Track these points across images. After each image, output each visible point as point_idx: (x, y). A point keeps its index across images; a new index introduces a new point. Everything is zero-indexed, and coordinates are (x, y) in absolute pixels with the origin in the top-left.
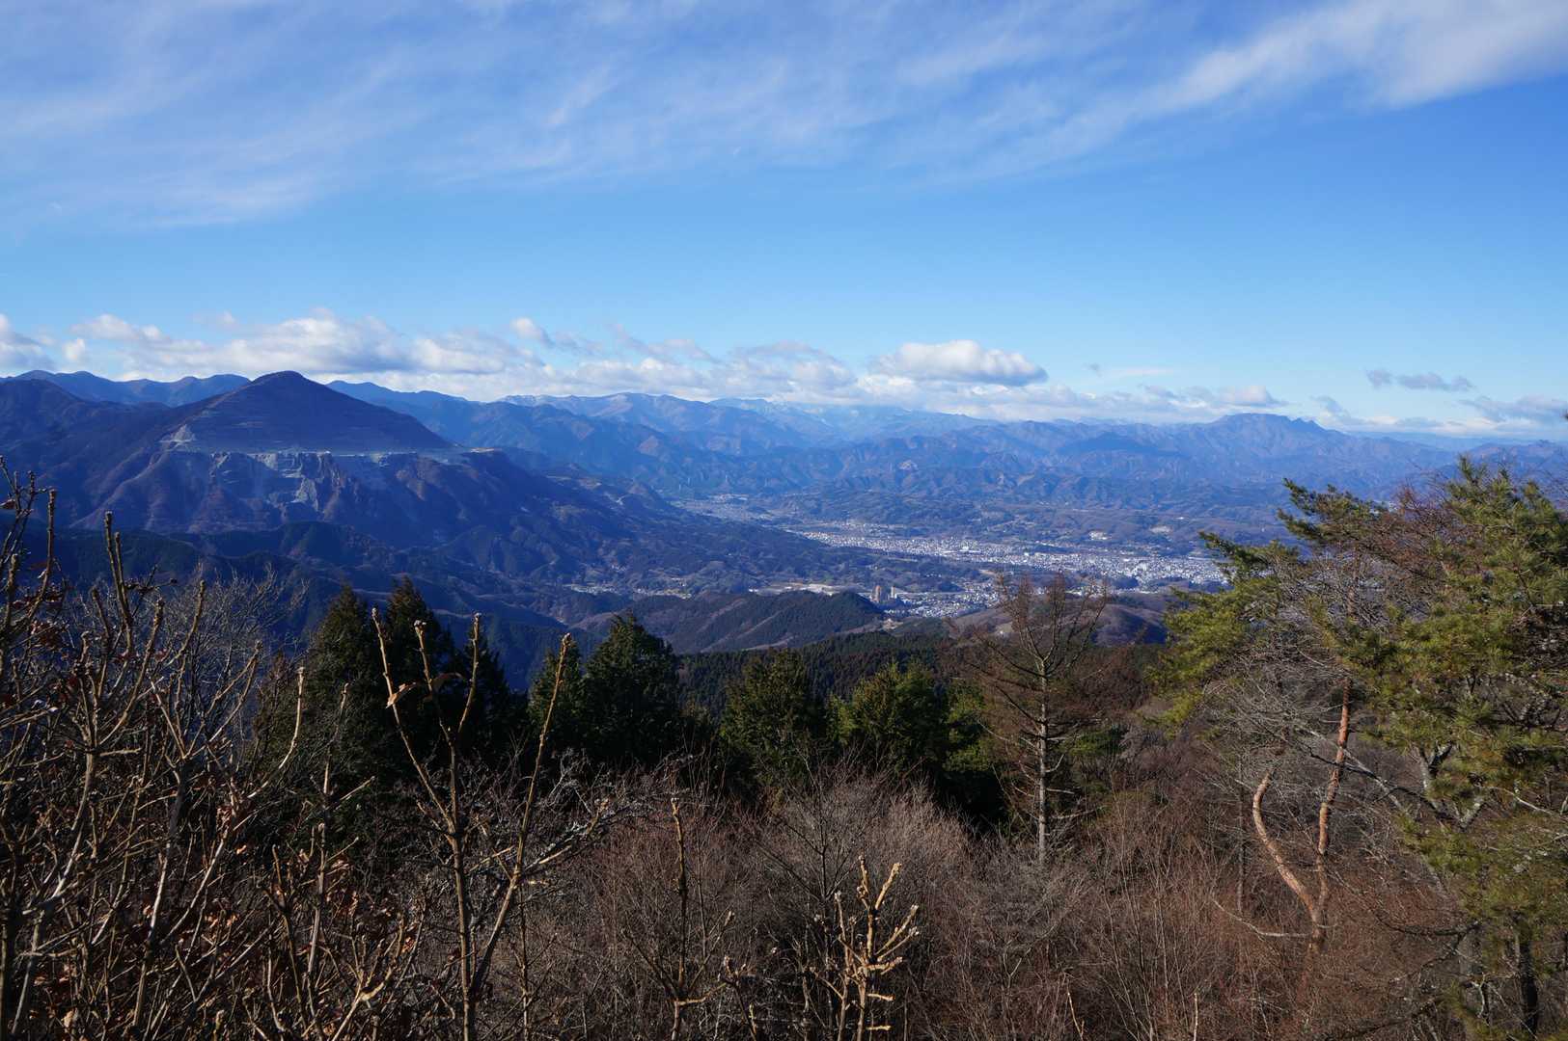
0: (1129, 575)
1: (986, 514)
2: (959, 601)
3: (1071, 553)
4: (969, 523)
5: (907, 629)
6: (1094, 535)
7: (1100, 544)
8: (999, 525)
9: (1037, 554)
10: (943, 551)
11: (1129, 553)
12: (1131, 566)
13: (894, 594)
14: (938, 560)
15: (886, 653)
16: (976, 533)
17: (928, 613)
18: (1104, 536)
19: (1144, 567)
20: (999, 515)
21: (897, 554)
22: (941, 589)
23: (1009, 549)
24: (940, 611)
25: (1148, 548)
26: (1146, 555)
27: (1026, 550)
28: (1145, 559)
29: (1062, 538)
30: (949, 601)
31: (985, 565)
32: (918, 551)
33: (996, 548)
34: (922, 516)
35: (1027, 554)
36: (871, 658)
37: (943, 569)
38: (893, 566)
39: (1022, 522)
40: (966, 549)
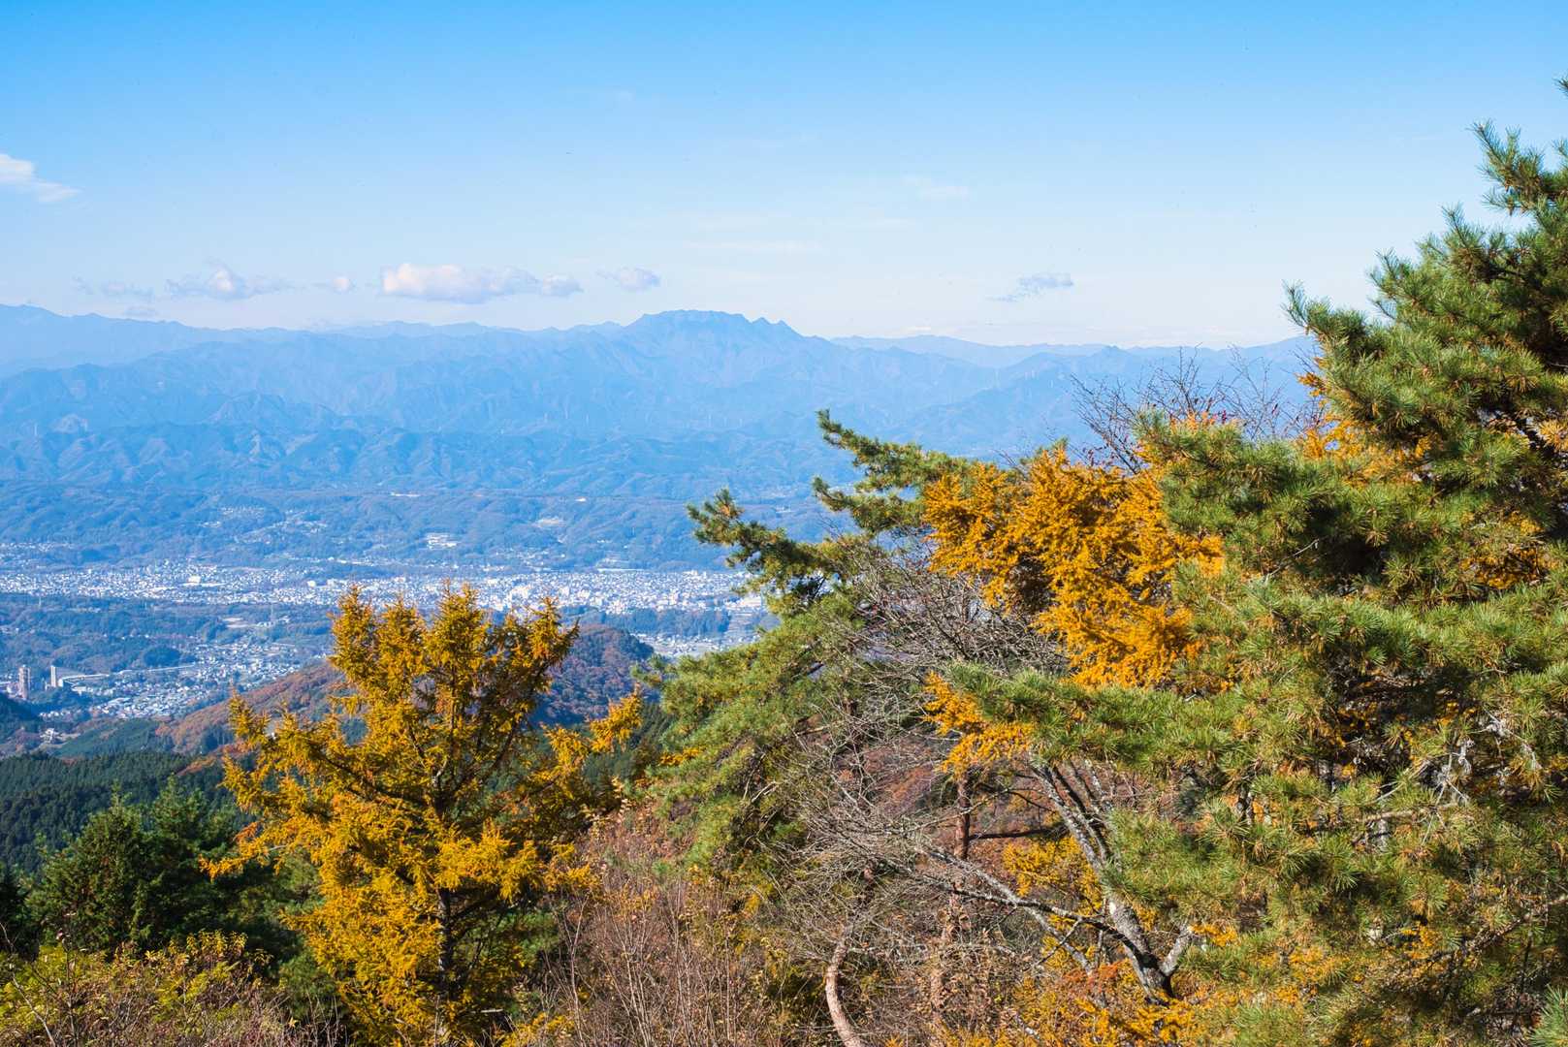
0: (499, 607)
1: (230, 512)
2: (189, 683)
3: (394, 574)
4: (197, 532)
5: (87, 746)
6: (433, 540)
7: (442, 555)
8: (256, 532)
9: (331, 582)
10: (150, 587)
11: (497, 569)
12: (501, 592)
13: (56, 681)
14: (141, 604)
15: (50, 798)
16: (214, 548)
17: (128, 711)
18: (449, 540)
19: (523, 591)
20: (258, 513)
21: (58, 599)
22: (152, 662)
23: (278, 576)
24: (156, 705)
25: (528, 557)
26: (525, 569)
27: (310, 576)
28: (524, 577)
29: (374, 547)
30: (167, 682)
31: (233, 610)
32: (100, 591)
33: (256, 575)
34: (105, 520)
35: (312, 583)
36: (19, 809)
37: (150, 624)
38: (53, 622)
39: (300, 523)
40: (194, 580)
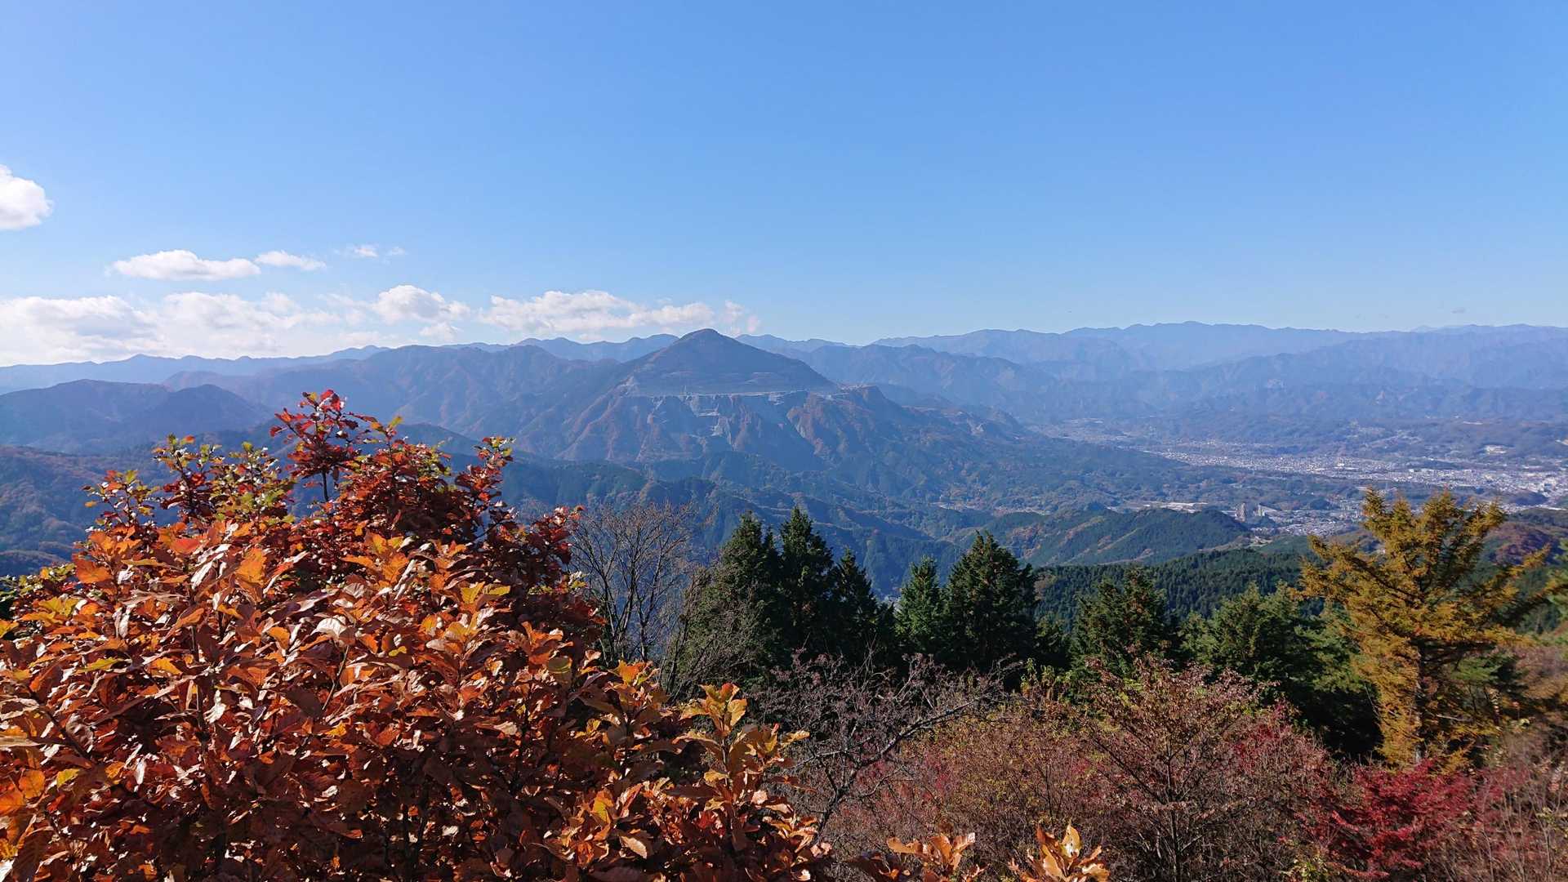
0: (1535, 490)
1: (1363, 430)
2: (1336, 519)
3: (1463, 468)
4: (1344, 440)
5: (1277, 548)
6: (1489, 449)
7: (1498, 457)
8: (1378, 441)
9: (1424, 470)
10: (1315, 467)
11: (1533, 467)
12: (1536, 481)
13: (1262, 512)
14: (1310, 476)
15: (1254, 572)
16: (1353, 449)
17: (1300, 531)
18: (1502, 449)
19: (1552, 481)
20: (1378, 431)
21: (1263, 472)
22: (1314, 507)
23: (1391, 465)
24: (1318, 529)
25: (1557, 462)
26: (1555, 469)
27: (1410, 467)
28: (1553, 473)
29: (1452, 452)
30: (1324, 518)
31: (1362, 483)
32: (1287, 469)
33: (1377, 464)
34: (1291, 433)
35: (1412, 470)
36: (1238, 575)
37: (1314, 487)
38: (1260, 483)
39: (1405, 437)
40: (1341, 465)
